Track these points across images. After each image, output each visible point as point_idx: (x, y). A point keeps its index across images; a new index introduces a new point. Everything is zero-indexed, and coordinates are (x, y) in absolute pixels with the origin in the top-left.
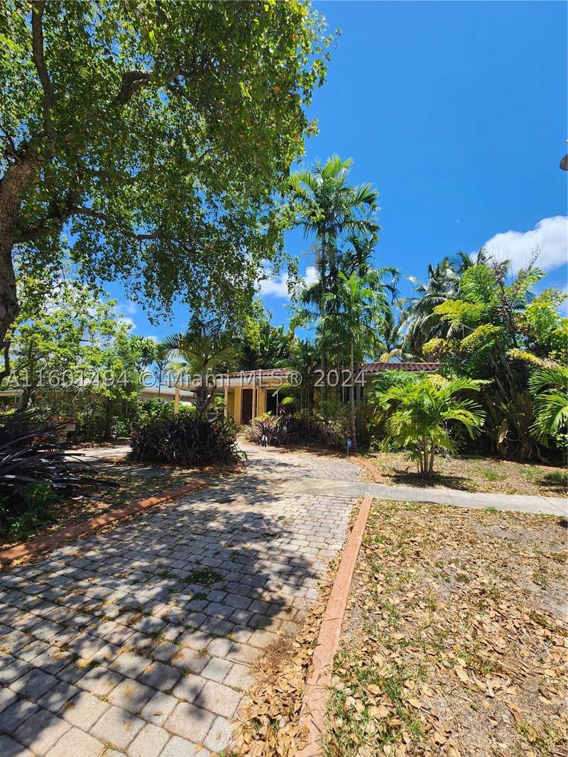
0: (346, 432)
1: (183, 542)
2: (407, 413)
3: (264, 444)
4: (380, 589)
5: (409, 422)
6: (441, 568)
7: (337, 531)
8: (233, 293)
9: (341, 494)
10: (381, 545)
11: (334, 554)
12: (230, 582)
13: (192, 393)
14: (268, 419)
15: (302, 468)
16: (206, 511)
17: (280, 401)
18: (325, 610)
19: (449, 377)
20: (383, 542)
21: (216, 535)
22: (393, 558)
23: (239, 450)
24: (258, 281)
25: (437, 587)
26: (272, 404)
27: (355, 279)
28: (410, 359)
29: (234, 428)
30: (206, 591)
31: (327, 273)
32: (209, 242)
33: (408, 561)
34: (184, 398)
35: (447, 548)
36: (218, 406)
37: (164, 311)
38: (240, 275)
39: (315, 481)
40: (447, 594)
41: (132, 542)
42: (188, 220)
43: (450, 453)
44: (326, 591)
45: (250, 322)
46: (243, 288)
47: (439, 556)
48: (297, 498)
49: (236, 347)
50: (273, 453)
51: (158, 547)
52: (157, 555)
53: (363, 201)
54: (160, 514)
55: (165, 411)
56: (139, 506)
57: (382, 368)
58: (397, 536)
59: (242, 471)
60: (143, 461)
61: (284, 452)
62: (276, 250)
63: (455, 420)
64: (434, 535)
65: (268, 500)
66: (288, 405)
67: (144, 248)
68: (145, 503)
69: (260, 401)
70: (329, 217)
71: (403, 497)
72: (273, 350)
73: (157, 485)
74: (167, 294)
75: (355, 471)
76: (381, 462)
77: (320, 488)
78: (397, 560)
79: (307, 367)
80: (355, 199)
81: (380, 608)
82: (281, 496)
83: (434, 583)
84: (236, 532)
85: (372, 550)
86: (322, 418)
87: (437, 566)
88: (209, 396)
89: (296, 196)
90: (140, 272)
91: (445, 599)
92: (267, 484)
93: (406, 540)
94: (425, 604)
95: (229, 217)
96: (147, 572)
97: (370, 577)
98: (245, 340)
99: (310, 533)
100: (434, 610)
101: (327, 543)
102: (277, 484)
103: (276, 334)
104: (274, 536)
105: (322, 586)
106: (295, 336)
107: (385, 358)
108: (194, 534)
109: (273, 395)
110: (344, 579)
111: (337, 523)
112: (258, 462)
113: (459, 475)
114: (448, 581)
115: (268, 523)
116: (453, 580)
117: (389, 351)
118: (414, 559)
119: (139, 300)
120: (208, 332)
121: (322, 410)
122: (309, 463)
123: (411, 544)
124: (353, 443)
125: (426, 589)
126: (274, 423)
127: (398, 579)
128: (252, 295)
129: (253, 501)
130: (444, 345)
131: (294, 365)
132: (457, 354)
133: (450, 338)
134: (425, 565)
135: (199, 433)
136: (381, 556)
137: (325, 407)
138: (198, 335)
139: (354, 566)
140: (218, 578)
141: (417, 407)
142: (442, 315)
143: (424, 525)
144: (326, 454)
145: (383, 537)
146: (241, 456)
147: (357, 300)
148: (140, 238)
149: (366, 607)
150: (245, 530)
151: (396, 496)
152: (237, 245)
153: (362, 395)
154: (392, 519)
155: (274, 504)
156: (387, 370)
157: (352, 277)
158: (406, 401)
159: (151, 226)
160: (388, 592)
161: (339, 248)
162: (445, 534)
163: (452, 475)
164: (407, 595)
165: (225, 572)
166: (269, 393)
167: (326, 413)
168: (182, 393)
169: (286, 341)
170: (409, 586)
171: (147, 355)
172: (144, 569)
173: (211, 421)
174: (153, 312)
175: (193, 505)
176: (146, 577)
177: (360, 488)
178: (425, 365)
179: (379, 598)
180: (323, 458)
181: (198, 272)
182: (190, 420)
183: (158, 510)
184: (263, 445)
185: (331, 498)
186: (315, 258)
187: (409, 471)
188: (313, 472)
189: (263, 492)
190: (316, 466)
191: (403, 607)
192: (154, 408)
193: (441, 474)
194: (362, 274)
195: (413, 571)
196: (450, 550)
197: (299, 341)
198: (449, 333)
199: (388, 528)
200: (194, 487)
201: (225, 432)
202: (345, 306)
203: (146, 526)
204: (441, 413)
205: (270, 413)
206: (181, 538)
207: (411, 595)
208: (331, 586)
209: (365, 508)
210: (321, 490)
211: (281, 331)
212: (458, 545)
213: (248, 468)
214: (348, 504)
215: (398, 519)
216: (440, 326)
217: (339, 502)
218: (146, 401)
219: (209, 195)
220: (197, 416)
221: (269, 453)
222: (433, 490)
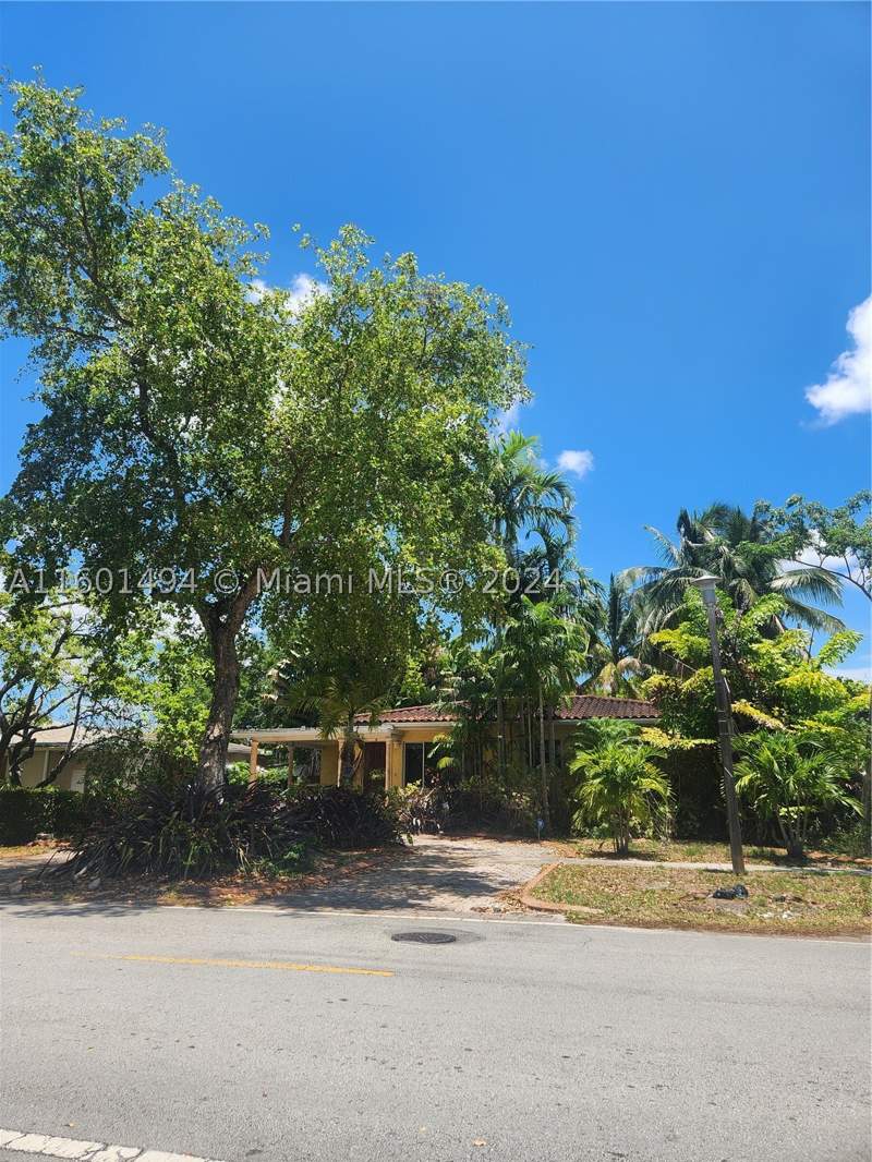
0: (536, 809)
9: (532, 863)
39: (504, 858)
66: (446, 769)
69: (396, 762)
75: (547, 852)
86: (503, 790)
107: (607, 674)
117: (616, 658)
124: (545, 824)
126: (426, 799)
144: (510, 841)
153: (556, 756)
166: (410, 749)
167: (506, 782)
177: (550, 860)
205: (417, 782)
210: (512, 862)
214: (538, 867)
217: (530, 866)
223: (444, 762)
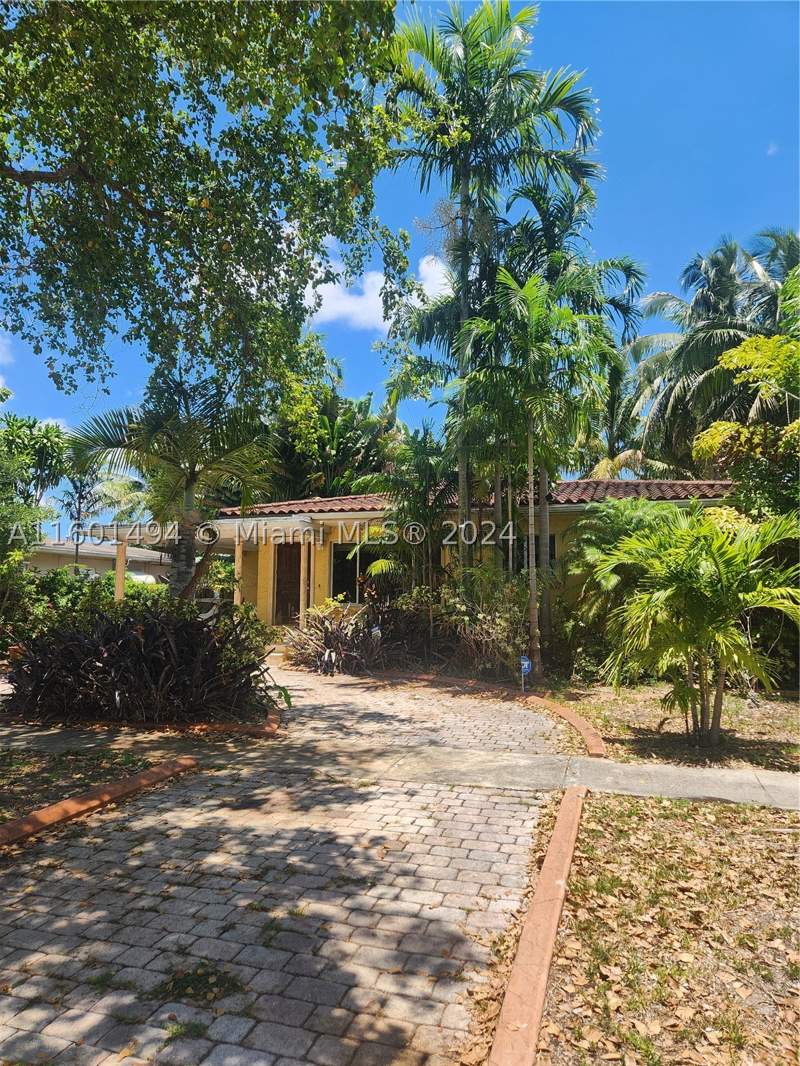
0: (518, 641)
1: (144, 903)
2: (661, 595)
3: (327, 669)
4: (614, 1001)
5: (662, 616)
6: (752, 949)
7: (507, 868)
8: (255, 317)
9: (511, 783)
10: (612, 900)
11: (502, 921)
12: (260, 995)
13: (156, 555)
14: (336, 611)
15: (418, 725)
16: (197, 829)
17: (364, 569)
18: (489, 1054)
19: (754, 512)
20: (616, 892)
21: (225, 883)
22: (640, 930)
23: (271, 684)
24: (314, 287)
25: (743, 993)
26: (346, 575)
27: (536, 287)
28: (664, 474)
29: (259, 633)
30: (204, 1018)
31: (473, 274)
32: (197, 192)
33: (676, 937)
34: (137, 566)
35: (763, 903)
36: (220, 581)
37: (85, 357)
38: (271, 273)
39: (450, 753)
40: (767, 1010)
41: (20, 907)
42: (143, 136)
43: (759, 686)
44: (490, 1007)
45: (295, 385)
46: (278, 306)
47: (744, 923)
48: (412, 794)
49: (262, 444)
50: (349, 691)
51: (84, 917)
52: (82, 936)
53: (558, 105)
54: (86, 840)
55: (95, 594)
56: (35, 822)
57: (599, 493)
58: (646, 878)
59: (279, 731)
60: (41, 715)
61: (376, 688)
62: (356, 216)
63: (771, 609)
64: (732, 874)
65: (341, 800)
66: (383, 577)
67: (36, 204)
68: (49, 814)
69: (318, 569)
70: (481, 140)
71: (653, 789)
72: (345, 453)
73: (78, 770)
74: (92, 318)
75: (543, 729)
76: (599, 710)
77: (463, 768)
78: (651, 933)
79: (426, 492)
80: (540, 99)
81: (618, 1046)
82: (373, 789)
83: (737, 985)
84: (271, 875)
85: (591, 910)
86: (464, 608)
87: (742, 944)
88: (198, 560)
89: (402, 87)
90: (26, 262)
91: (765, 1020)
92: (338, 764)
93: (667, 887)
94: (720, 1034)
95: (244, 133)
96: (61, 978)
97: (590, 975)
98: (283, 431)
99: (445, 875)
100: (740, 1047)
101: (484, 897)
102: (361, 762)
103: (353, 417)
104: (363, 883)
105: (478, 997)
106: (398, 422)
107: (602, 470)
108: (172, 884)
109: (350, 557)
110: (528, 981)
111: (506, 849)
112: (316, 711)
113: (781, 737)
114: (768, 979)
115: (348, 853)
116: (779, 977)
117: (612, 454)
118: (689, 931)
119: (25, 330)
120: (197, 408)
121: (461, 589)
122: (435, 711)
123: (681, 895)
124: (533, 665)
125: (719, 999)
126: (352, 620)
127: (654, 977)
128: (300, 319)
129: (306, 802)
130: (743, 439)
131: (397, 486)
132: (773, 459)
133: (756, 423)
134: (714, 944)
135: (177, 645)
136: (614, 925)
137: (468, 581)
138: (172, 413)
139: (550, 948)
140: (231, 986)
141: (682, 580)
142: (739, 370)
143: (707, 853)
144: (472, 692)
145: (616, 881)
146: (275, 698)
147: (543, 334)
148: (27, 178)
149: (585, 1044)
150: (292, 871)
151: (639, 787)
152: (264, 200)
153: (552, 556)
154: (633, 839)
155: (357, 807)
156: (608, 497)
157: (530, 282)
158: (659, 569)
159: (52, 150)
160: (632, 1007)
161: (502, 214)
162: (757, 872)
163: (765, 738)
164: (678, 1013)
165: (247, 971)
166: (340, 552)
167: (470, 596)
168: (134, 553)
169: (375, 431)
170: (680, 992)
171: (46, 462)
172: (53, 970)
173: (204, 616)
174: (62, 360)
175: (167, 816)
176: (59, 990)
177: (553, 767)
178: (697, 487)
179: (614, 1023)
180: (466, 701)
181: (170, 266)
182: (156, 615)
183: (82, 830)
184: (325, 673)
185: (489, 792)
186: (444, 235)
187: (666, 728)
188: (444, 733)
189: (331, 780)
190: (450, 719)
191: (669, 1042)
192: (64, 590)
193: (738, 735)
194: (552, 275)
195: (686, 957)
196: (769, 908)
197: (407, 433)
198: (752, 413)
199: (626, 860)
200: (168, 773)
201: (237, 643)
202: (513, 350)
203: (52, 868)
204: (741, 596)
205: (341, 597)
206: (139, 896)
207: (686, 1013)
208: (499, 997)
209: (569, 815)
210: (464, 774)
211: (364, 408)
212: (787, 896)
213: (292, 725)
214: (529, 805)
215: (646, 838)
216: (731, 398)
217: (508, 800)
218: (44, 572)
219: (192, 77)
220: (172, 605)
221: (342, 691)
222: (725, 771)
223: (379, 567)
